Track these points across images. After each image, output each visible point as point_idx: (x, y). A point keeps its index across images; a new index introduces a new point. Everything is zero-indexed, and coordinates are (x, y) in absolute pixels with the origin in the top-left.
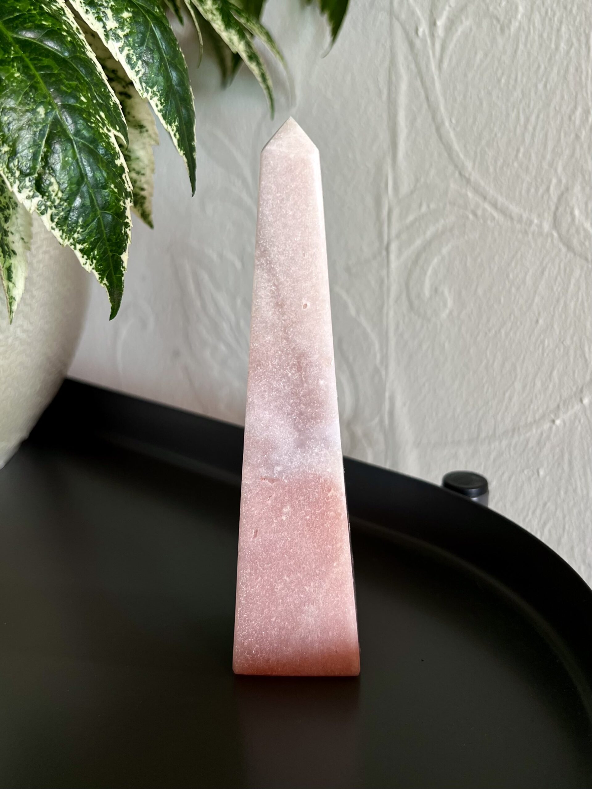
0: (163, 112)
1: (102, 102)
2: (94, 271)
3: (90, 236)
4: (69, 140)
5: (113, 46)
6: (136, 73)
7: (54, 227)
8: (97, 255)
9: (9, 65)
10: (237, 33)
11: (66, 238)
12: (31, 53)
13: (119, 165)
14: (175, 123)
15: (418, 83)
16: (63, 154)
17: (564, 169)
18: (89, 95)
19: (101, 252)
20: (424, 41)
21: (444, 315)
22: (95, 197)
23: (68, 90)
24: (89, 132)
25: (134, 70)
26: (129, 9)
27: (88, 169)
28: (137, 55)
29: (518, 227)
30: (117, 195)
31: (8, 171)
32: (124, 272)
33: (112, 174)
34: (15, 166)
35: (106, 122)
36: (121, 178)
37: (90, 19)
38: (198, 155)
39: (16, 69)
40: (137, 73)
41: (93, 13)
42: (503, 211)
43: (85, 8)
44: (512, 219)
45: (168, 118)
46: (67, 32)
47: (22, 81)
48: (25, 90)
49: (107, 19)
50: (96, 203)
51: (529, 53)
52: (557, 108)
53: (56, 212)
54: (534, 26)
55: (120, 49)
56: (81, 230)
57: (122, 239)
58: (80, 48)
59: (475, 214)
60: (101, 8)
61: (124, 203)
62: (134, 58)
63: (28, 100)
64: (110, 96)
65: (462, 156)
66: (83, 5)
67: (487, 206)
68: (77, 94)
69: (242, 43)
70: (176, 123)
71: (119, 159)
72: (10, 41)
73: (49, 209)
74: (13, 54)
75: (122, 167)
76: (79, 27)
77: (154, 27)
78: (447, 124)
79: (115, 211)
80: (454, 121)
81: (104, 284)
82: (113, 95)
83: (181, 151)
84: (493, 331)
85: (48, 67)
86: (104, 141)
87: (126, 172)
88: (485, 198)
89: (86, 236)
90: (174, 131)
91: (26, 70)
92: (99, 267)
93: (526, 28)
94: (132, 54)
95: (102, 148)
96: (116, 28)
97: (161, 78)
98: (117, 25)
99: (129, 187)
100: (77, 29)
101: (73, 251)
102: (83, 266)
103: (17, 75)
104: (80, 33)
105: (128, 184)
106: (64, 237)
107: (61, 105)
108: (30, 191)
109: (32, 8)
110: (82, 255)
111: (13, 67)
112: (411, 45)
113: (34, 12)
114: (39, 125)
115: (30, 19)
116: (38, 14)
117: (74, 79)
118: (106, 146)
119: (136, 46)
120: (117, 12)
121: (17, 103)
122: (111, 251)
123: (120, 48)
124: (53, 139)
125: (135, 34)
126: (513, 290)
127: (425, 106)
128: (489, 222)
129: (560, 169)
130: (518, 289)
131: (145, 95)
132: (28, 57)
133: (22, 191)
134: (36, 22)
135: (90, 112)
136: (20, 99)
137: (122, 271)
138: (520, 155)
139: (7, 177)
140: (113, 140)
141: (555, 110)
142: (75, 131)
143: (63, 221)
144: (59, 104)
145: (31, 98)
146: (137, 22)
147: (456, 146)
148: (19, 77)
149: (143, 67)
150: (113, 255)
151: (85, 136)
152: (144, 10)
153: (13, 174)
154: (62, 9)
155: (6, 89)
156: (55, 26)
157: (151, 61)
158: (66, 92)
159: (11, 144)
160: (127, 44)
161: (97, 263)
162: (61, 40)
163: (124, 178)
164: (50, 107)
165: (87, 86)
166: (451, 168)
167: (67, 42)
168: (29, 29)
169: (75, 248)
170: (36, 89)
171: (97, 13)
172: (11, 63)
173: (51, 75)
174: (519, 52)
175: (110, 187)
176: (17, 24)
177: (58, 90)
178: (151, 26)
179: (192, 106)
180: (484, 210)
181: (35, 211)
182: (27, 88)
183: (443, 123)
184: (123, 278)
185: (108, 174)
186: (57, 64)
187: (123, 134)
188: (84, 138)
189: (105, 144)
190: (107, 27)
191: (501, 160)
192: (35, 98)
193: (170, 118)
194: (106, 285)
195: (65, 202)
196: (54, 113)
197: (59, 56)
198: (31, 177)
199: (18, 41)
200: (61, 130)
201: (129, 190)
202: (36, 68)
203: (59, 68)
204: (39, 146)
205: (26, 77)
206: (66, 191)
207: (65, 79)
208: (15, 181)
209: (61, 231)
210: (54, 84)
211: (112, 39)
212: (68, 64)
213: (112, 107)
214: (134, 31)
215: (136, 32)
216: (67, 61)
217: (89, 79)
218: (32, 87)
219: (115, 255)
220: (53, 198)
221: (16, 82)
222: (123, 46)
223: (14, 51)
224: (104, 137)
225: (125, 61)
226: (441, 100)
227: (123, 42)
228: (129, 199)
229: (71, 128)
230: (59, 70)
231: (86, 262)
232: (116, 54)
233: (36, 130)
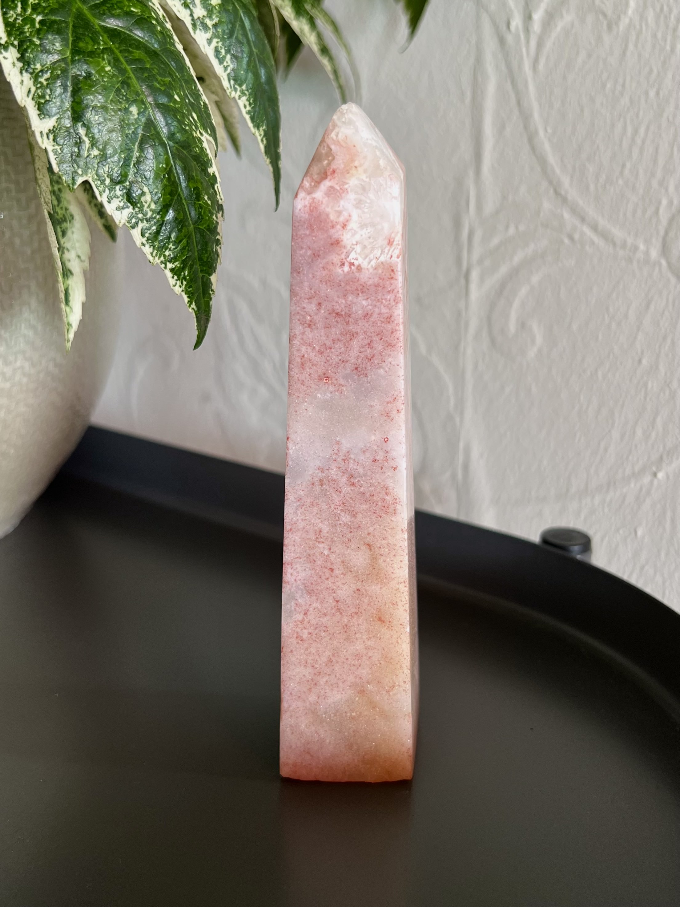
0: (251, 115)
2: (183, 294)
3: (182, 253)
4: (163, 144)
5: (200, 38)
6: (224, 69)
7: (145, 242)
8: (188, 275)
9: (99, 57)
10: (308, 21)
11: (156, 256)
12: (119, 44)
13: (211, 174)
14: (262, 127)
15: (509, 86)
16: (156, 160)
18: (182, 93)
19: (192, 272)
20: (517, 37)
21: (532, 353)
22: (188, 209)
23: (160, 87)
24: (182, 135)
25: (222, 66)
27: (182, 177)
28: (226, 49)
29: (621, 253)
30: (210, 208)
31: (98, 178)
32: (212, 296)
33: (205, 184)
34: (105, 173)
35: (198, 125)
36: (214, 188)
37: (176, 6)
38: (284, 163)
39: (107, 62)
40: (226, 68)
42: (605, 236)
44: (614, 244)
46: (157, 20)
47: (114, 76)
48: (117, 86)
49: (195, 5)
50: (189, 217)
51: (640, 55)
53: (147, 225)
54: (647, 24)
55: (208, 41)
56: (173, 247)
57: (213, 258)
58: (170, 40)
59: (571, 238)
61: (216, 217)
62: (223, 51)
63: (121, 99)
64: (200, 95)
65: (558, 171)
67: (586, 230)
68: (171, 92)
69: (314, 34)
70: (264, 127)
71: (212, 167)
72: (97, 30)
73: (140, 221)
74: (103, 45)
75: (214, 175)
76: (165, 15)
77: (244, 16)
78: (541, 133)
79: (208, 226)
80: (549, 131)
81: (193, 309)
82: (202, 94)
83: (267, 159)
84: (589, 373)
85: (139, 60)
86: (198, 147)
87: (218, 182)
88: (583, 220)
89: (177, 254)
90: (262, 136)
91: (116, 64)
92: (189, 290)
93: (638, 26)
94: (221, 47)
96: (204, 16)
97: (250, 75)
98: (205, 13)
99: (221, 199)
100: (163, 16)
101: (163, 270)
102: (172, 287)
103: (108, 68)
104: (166, 22)
105: (220, 196)
106: (154, 254)
107: (154, 104)
108: (120, 202)
110: (172, 275)
111: (104, 59)
112: (502, 41)
114: (132, 127)
115: (118, 5)
117: (166, 75)
119: (225, 38)
121: (109, 102)
122: (202, 271)
123: (208, 39)
124: (147, 142)
125: (225, 24)
126: (613, 325)
127: (516, 112)
128: (587, 248)
129: (671, 188)
130: (619, 324)
132: (117, 49)
133: (112, 201)
134: (125, 9)
135: (184, 113)
136: (111, 97)
137: (210, 294)
138: (627, 172)
139: (96, 186)
140: (205, 145)
141: (668, 120)
142: (168, 134)
143: (154, 236)
144: (152, 103)
145: (124, 95)
146: (227, 11)
147: (552, 159)
148: (110, 71)
149: (232, 62)
150: (203, 276)
151: (179, 140)
153: (103, 182)
155: (97, 84)
156: (144, 14)
157: (240, 55)
158: (160, 90)
159: (101, 147)
160: (215, 35)
161: (186, 285)
162: (151, 29)
163: (216, 189)
164: (143, 106)
165: (179, 83)
166: (545, 184)
167: (157, 31)
168: (117, 17)
169: (166, 268)
170: (128, 85)
172: (102, 55)
173: (143, 70)
174: (628, 53)
175: (204, 199)
176: (103, 10)
177: (150, 87)
179: (278, 107)
180: (582, 234)
181: (124, 224)
182: (119, 84)
183: (536, 132)
184: (211, 302)
185: (201, 183)
186: (149, 58)
187: (213, 139)
188: (178, 142)
189: (199, 150)
190: (194, 15)
191: (604, 176)
192: (127, 96)
193: (258, 121)
194: (194, 310)
195: (158, 215)
196: (147, 113)
197: (149, 47)
198: (121, 186)
199: (106, 30)
200: (155, 133)
201: (220, 202)
202: (127, 61)
203: (152, 62)
204: (131, 150)
205: (117, 72)
206: (159, 202)
207: (158, 75)
208: (105, 189)
209: (152, 247)
210: (147, 80)
211: (200, 29)
212: (160, 57)
213: (202, 107)
214: (223, 20)
215: (225, 22)
216: (158, 54)
217: (181, 75)
218: (124, 83)
219: (205, 276)
220: (144, 210)
221: (108, 77)
222: (211, 37)
223: (103, 41)
224: (197, 142)
225: (213, 54)
226: (535, 106)
227: (211, 33)
228: (221, 213)
229: (164, 131)
230: (151, 64)
231: (176, 283)
232: (204, 46)
233: (128, 132)
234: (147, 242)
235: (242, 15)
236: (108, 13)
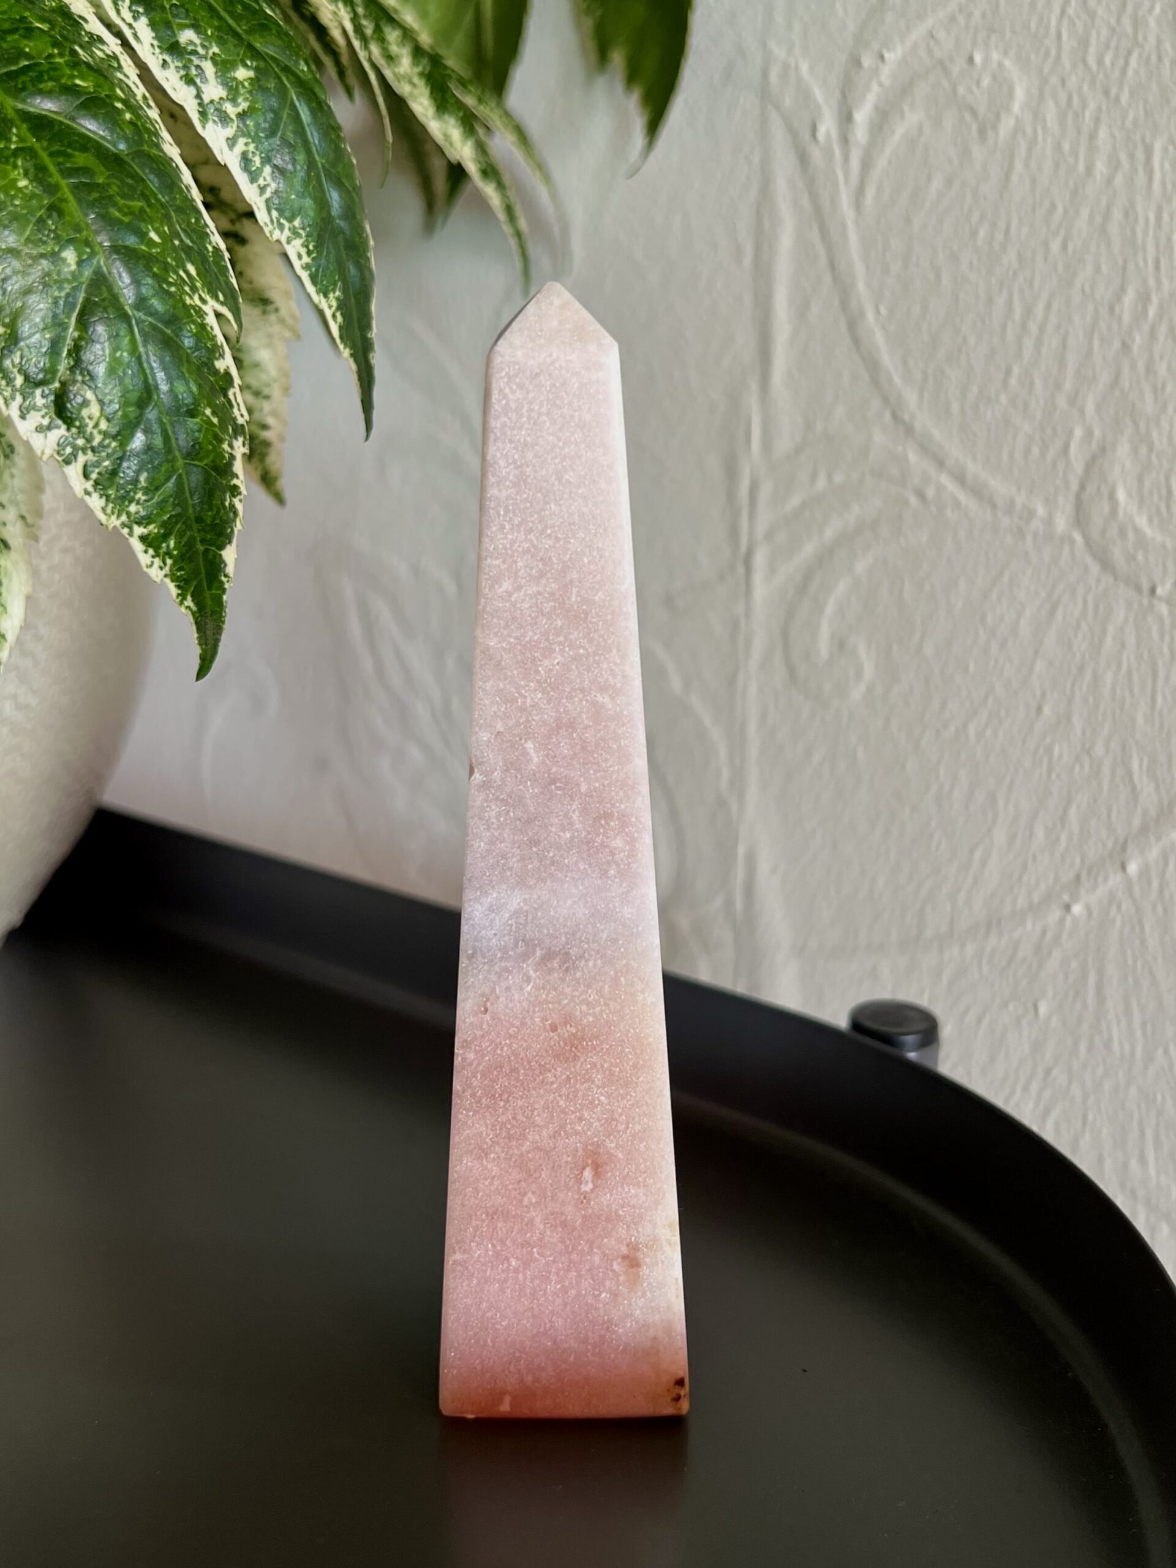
0: (311, 271)
1: (191, 244)
2: (168, 581)
3: (162, 509)
4: (124, 317)
5: (215, 136)
6: (259, 191)
7: (91, 489)
8: (175, 548)
9: (7, 162)
11: (113, 513)
12: (51, 141)
13: (222, 371)
14: (334, 293)
15: (815, 235)
16: (111, 344)
17: (1098, 408)
18: (166, 229)
19: (183, 543)
20: (829, 151)
21: (857, 693)
22: (174, 433)
23: (121, 217)
24: (163, 301)
25: (255, 185)
26: (249, 63)
28: (263, 155)
29: (1005, 521)
30: (217, 429)
31: (1, 375)
32: (226, 586)
33: (207, 388)
34: (14, 366)
35: (198, 285)
36: (226, 396)
37: (170, 79)
38: (377, 359)
39: (21, 171)
40: (262, 189)
41: (177, 67)
42: (978, 491)
43: (161, 57)
44: (994, 506)
45: (322, 281)
46: (125, 102)
47: (33, 196)
48: (38, 215)
49: (205, 80)
50: (174, 446)
51: (1034, 181)
52: (1088, 290)
53: (96, 459)
54: (1044, 128)
55: (230, 142)
56: (144, 498)
57: (225, 518)
59: (921, 495)
60: (193, 58)
61: (231, 446)
62: (257, 160)
63: (43, 235)
64: (207, 234)
65: (897, 380)
66: (157, 51)
67: (945, 480)
68: (143, 226)
69: (471, 143)
70: (338, 293)
71: (223, 358)
72: (9, 117)
73: (80, 453)
74: (16, 142)
75: (227, 374)
76: (147, 95)
77: (297, 99)
78: (870, 316)
79: (213, 461)
80: (883, 311)
81: (188, 607)
82: (212, 233)
83: (345, 348)
84: (953, 729)
85: (85, 171)
86: (194, 322)
87: (236, 385)
88: (941, 463)
89: (152, 510)
90: (333, 309)
92: (179, 574)
93: (1029, 131)
94: (253, 153)
95: (189, 334)
96: (221, 98)
97: (308, 202)
98: (223, 93)
99: (242, 416)
100: (144, 97)
101: (127, 539)
102: (145, 569)
103: (23, 183)
104: (149, 106)
105: (239, 410)
106: (109, 510)
107: (110, 246)
108: (43, 417)
109: (56, 51)
110: (144, 548)
111: (15, 167)
112: (803, 159)
113: (58, 60)
114: (65, 286)
115: (52, 73)
116: (67, 64)
117: (136, 196)
118: (197, 332)
119: (261, 137)
120: (224, 67)
121: (22, 240)
122: (203, 541)
123: (228, 139)
124: (93, 314)
125: (260, 113)
126: (994, 647)
127: (827, 279)
128: (949, 513)
129: (1090, 409)
130: (1003, 645)
131: (277, 235)
132: (44, 149)
133: (28, 416)
134: (63, 81)
135: (168, 263)
136: (28, 233)
137: (223, 583)
138: (1013, 381)
140: (211, 320)
141: (1083, 291)
142: (137, 298)
143: (109, 479)
144: (106, 244)
145: (50, 231)
146: (263, 90)
147: (887, 361)
148: (26, 187)
149: (273, 179)
150: (207, 551)
151: (156, 310)
152: (278, 65)
153: (10, 381)
154: (115, 57)
156: (100, 90)
157: (290, 167)
158: (121, 222)
159: (7, 320)
160: (242, 131)
161: (173, 565)
162: (111, 117)
163: (231, 397)
164: (88, 250)
165: (163, 211)
166: (876, 403)
167: (124, 121)
168: (48, 94)
169: (131, 534)
170: (61, 213)
171: (185, 67)
173: (91, 187)
174: (1014, 178)
175: (204, 414)
176: (23, 83)
178: (292, 99)
179: (368, 260)
180: (940, 488)
181: (52, 456)
182: (43, 211)
183: (862, 314)
184: (225, 597)
185: (200, 386)
186: (104, 166)
187: (230, 310)
188: (153, 314)
189: (196, 328)
190: (204, 96)
191: (975, 389)
192: (58, 232)
193: (324, 283)
194: (191, 610)
195: (114, 440)
196: (95, 262)
197: (107, 149)
198: (45, 388)
199: (26, 116)
200: (110, 297)
201: (240, 421)
202: (61, 171)
203: (108, 173)
204: (64, 327)
205: (41, 188)
206: (116, 417)
207: (119, 196)
208: (15, 395)
209: (104, 498)
210: (97, 204)
211: (214, 121)
212: (126, 166)
213: (210, 254)
214: (257, 106)
215: (261, 109)
216: (122, 160)
217: (167, 198)
218: (52, 208)
219: (209, 549)
220: (88, 432)
221: (21, 198)
222: (235, 135)
223: (17, 135)
224: (194, 314)
225: (238, 164)
226: (859, 269)
227: (235, 128)
229: (128, 294)
230: (108, 177)
231: (153, 563)
232: (221, 150)
233: (58, 295)
234: (95, 490)
235: (295, 98)
236: (31, 88)
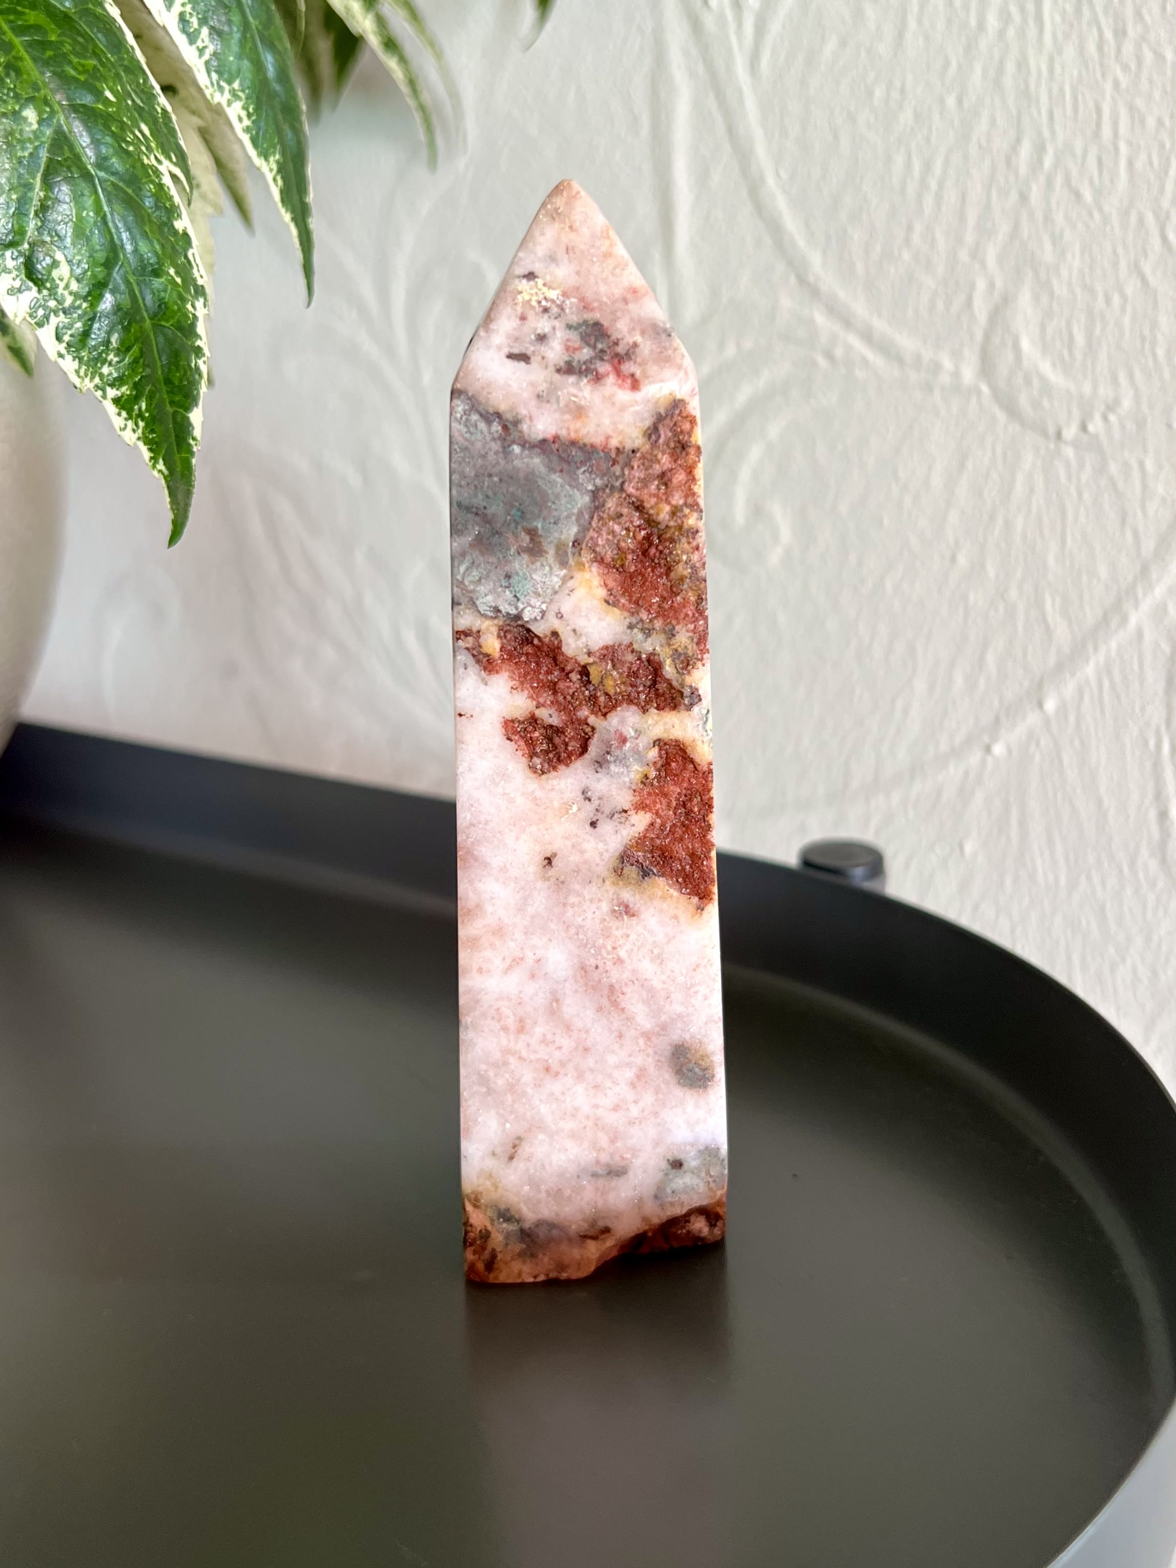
0: (252, 134)
1: (141, 105)
2: (140, 443)
3: (133, 370)
4: (87, 176)
6: (197, 53)
7: (64, 352)
8: (147, 410)
11: (86, 375)
13: (181, 232)
14: (274, 156)
16: (76, 205)
17: (1000, 259)
18: (119, 88)
19: (154, 405)
20: (721, 17)
21: (775, 557)
22: (141, 292)
23: (77, 76)
24: (122, 160)
25: (195, 47)
27: (125, 236)
28: (200, 16)
29: (913, 376)
30: (181, 289)
32: (195, 449)
33: (169, 250)
35: (153, 144)
36: (186, 257)
40: (201, 51)
42: (885, 348)
44: (901, 362)
45: (262, 145)
50: (142, 305)
52: (984, 144)
53: (66, 321)
56: (116, 359)
57: (191, 379)
59: (830, 357)
61: (193, 306)
62: (195, 22)
63: (4, 94)
64: (154, 95)
65: (801, 243)
67: (855, 341)
68: (98, 84)
69: (370, 16)
70: (277, 156)
71: (181, 218)
73: (52, 314)
75: (185, 234)
78: (771, 180)
79: (178, 321)
80: (784, 175)
81: (160, 471)
82: (158, 93)
83: (286, 211)
84: (870, 584)
85: (36, 28)
86: (152, 182)
87: (194, 245)
88: (848, 324)
89: (124, 372)
90: (274, 172)
92: (151, 437)
94: (190, 14)
95: (149, 194)
97: (245, 64)
99: (202, 277)
101: (101, 402)
102: (119, 432)
105: (199, 271)
106: (82, 373)
107: (68, 105)
108: (14, 279)
110: (117, 410)
112: (696, 26)
114: (28, 145)
117: (88, 55)
118: (156, 192)
122: (172, 403)
124: (57, 173)
126: (907, 501)
127: (726, 146)
128: (857, 371)
129: (991, 261)
130: (916, 498)
131: (217, 97)
135: (125, 123)
137: (190, 445)
138: (916, 237)
140: (167, 180)
141: (980, 145)
142: (98, 157)
143: (80, 341)
144: (64, 103)
145: (9, 89)
147: (789, 223)
149: (212, 40)
150: (175, 413)
151: (116, 169)
157: (227, 28)
158: (77, 80)
161: (145, 428)
163: (191, 257)
164: (48, 109)
165: (114, 70)
166: (780, 267)
169: (104, 396)
170: (18, 72)
173: (44, 44)
175: (168, 274)
177: (60, 76)
179: (300, 122)
180: (848, 348)
181: (24, 319)
183: (762, 178)
184: (194, 461)
185: (162, 246)
186: (55, 24)
187: (182, 171)
188: (115, 173)
189: (155, 188)
191: (878, 248)
192: (17, 90)
193: (265, 145)
194: (163, 474)
195: (84, 301)
196: (55, 121)
197: (55, 7)
198: (14, 250)
200: (72, 156)
201: (200, 282)
202: (13, 30)
203: (59, 31)
204: (29, 187)
206: (85, 278)
207: (73, 54)
209: (77, 360)
210: (52, 62)
212: (75, 24)
213: (160, 115)
216: (71, 19)
217: (115, 57)
218: (9, 67)
219: (177, 411)
220: (59, 294)
224: (151, 174)
225: (176, 26)
228: (202, 300)
229: (89, 153)
230: (60, 36)
231: (126, 425)
232: (160, 11)
233: (22, 155)
234: (68, 352)
